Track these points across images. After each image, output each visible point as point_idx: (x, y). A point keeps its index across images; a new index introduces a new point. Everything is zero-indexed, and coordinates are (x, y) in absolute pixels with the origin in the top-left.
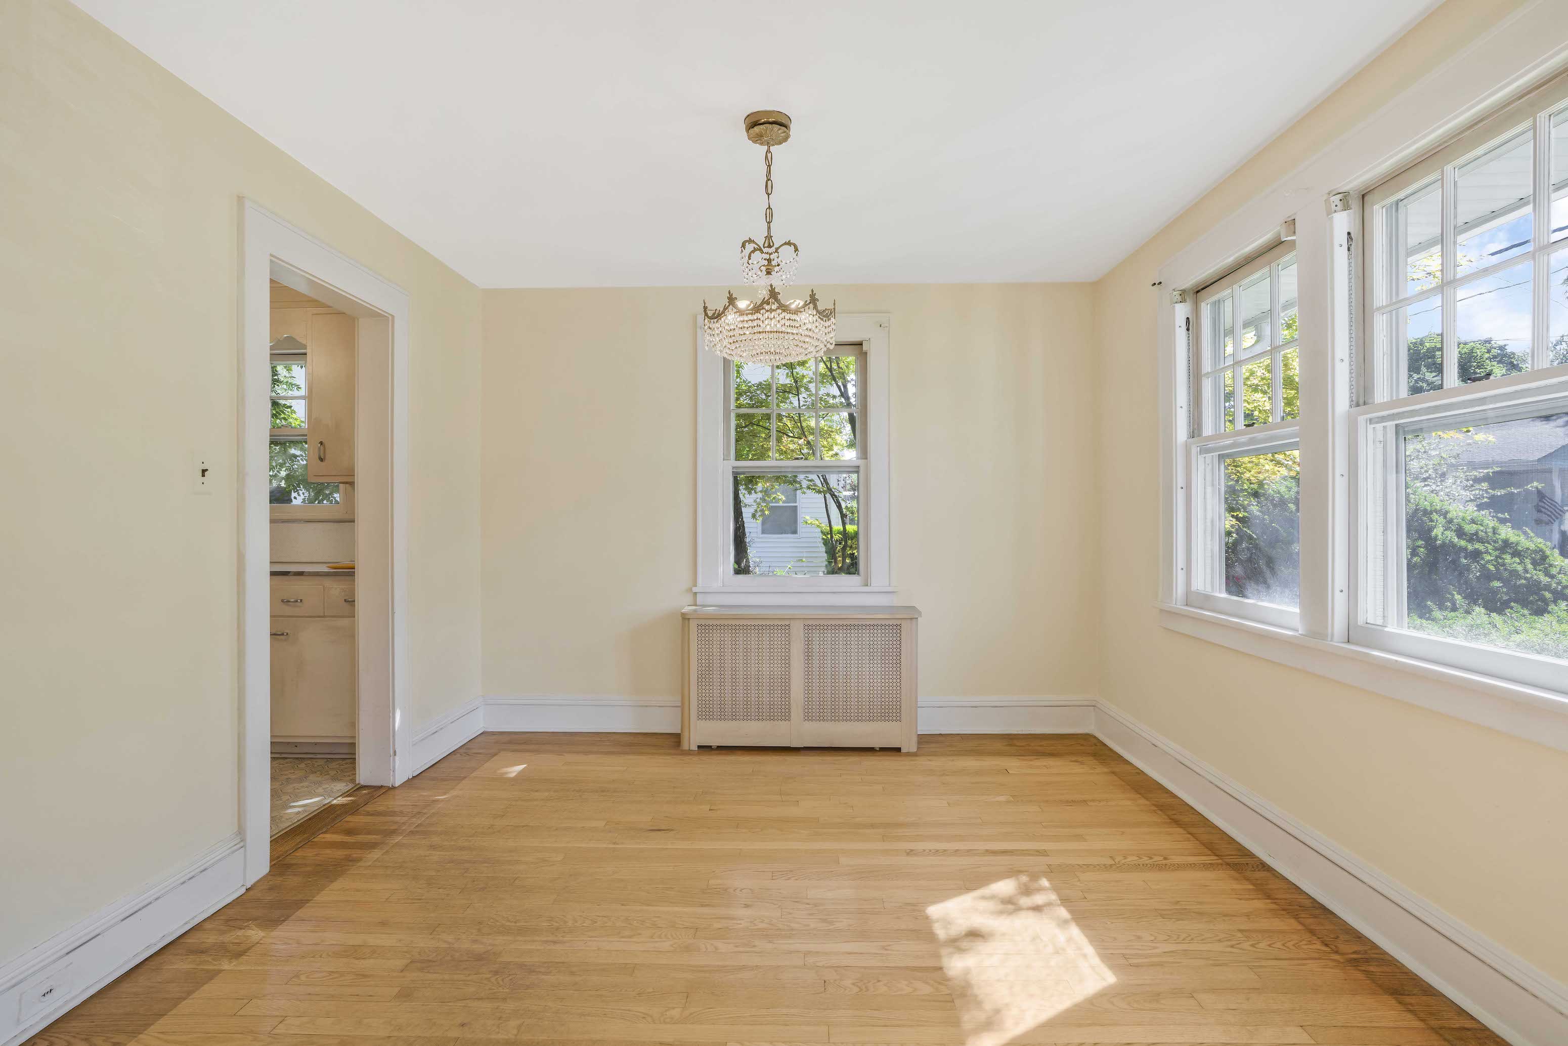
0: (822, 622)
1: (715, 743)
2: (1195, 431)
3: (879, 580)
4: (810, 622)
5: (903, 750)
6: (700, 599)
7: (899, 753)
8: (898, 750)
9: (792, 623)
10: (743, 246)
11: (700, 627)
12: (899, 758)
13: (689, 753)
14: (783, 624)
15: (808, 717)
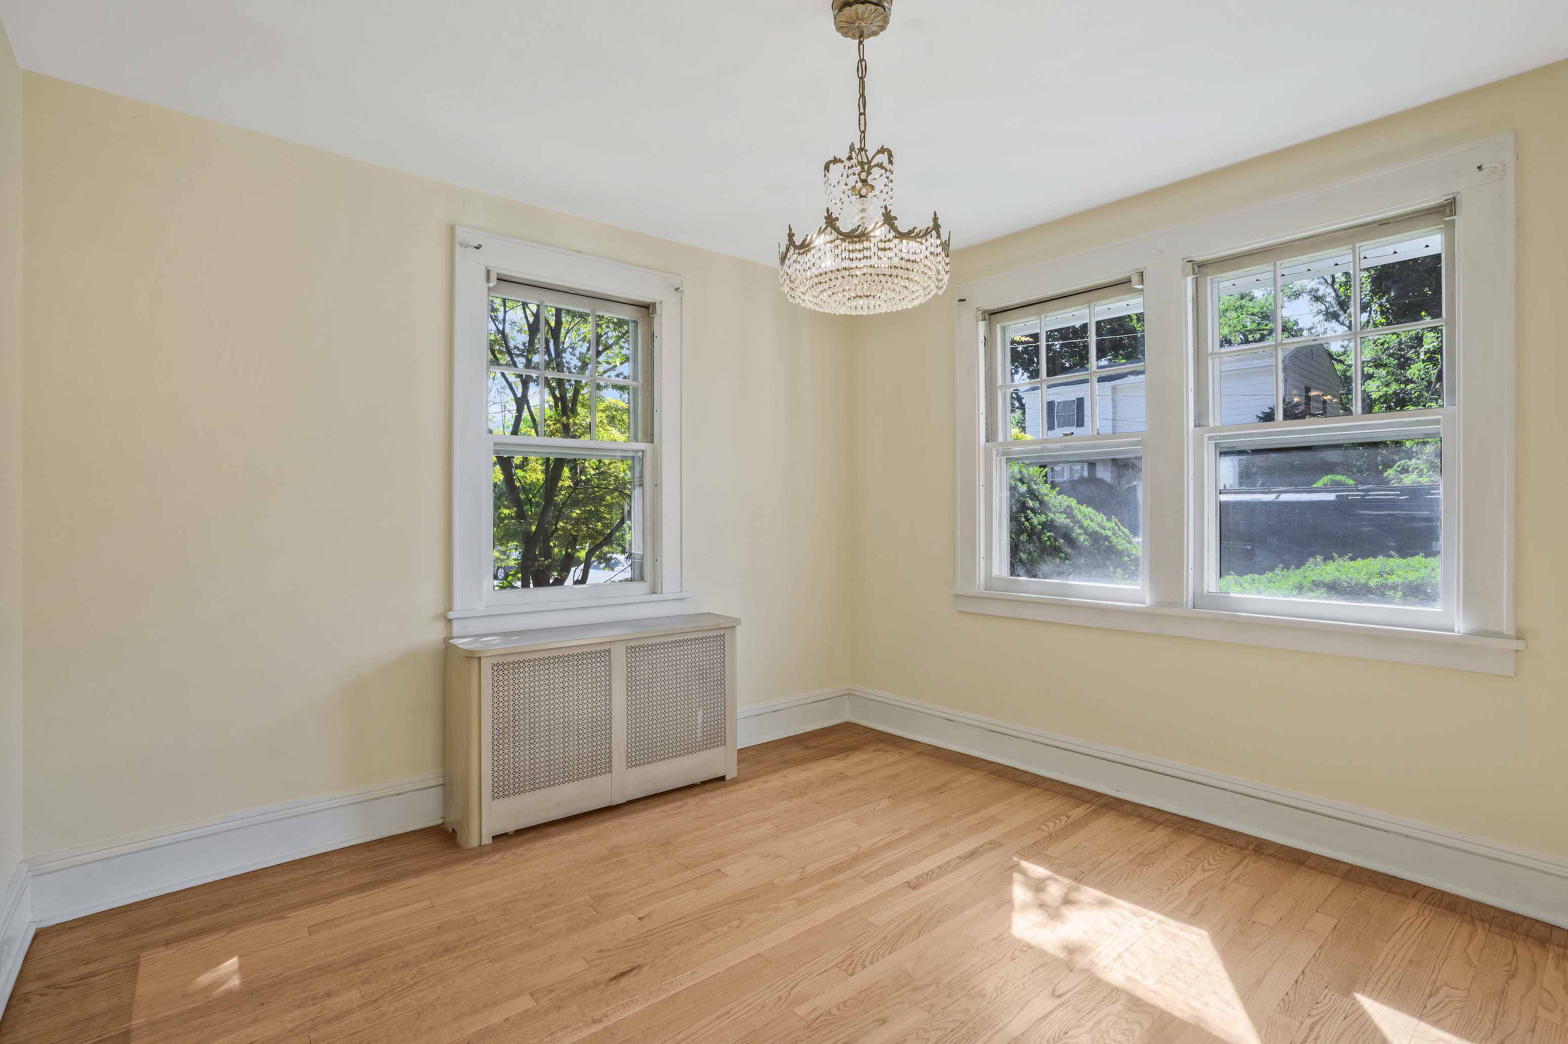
0: (645, 642)
1: (511, 828)
2: (991, 437)
3: (670, 587)
4: (633, 644)
5: (728, 778)
6: (457, 628)
7: (723, 783)
8: (722, 778)
9: (613, 647)
10: (827, 168)
11: (495, 668)
12: (724, 790)
13: (481, 852)
14: (603, 650)
15: (633, 762)
